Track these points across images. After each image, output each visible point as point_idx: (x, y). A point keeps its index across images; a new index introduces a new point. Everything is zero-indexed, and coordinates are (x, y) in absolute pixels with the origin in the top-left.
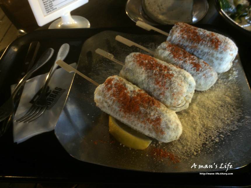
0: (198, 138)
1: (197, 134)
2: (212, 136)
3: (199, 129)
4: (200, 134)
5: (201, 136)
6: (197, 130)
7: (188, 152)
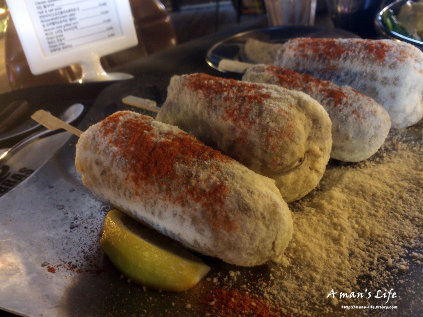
0: (347, 262)
1: (342, 254)
2: (386, 257)
3: (347, 242)
4: (352, 254)
5: (356, 257)
6: (343, 244)
7: (314, 298)
